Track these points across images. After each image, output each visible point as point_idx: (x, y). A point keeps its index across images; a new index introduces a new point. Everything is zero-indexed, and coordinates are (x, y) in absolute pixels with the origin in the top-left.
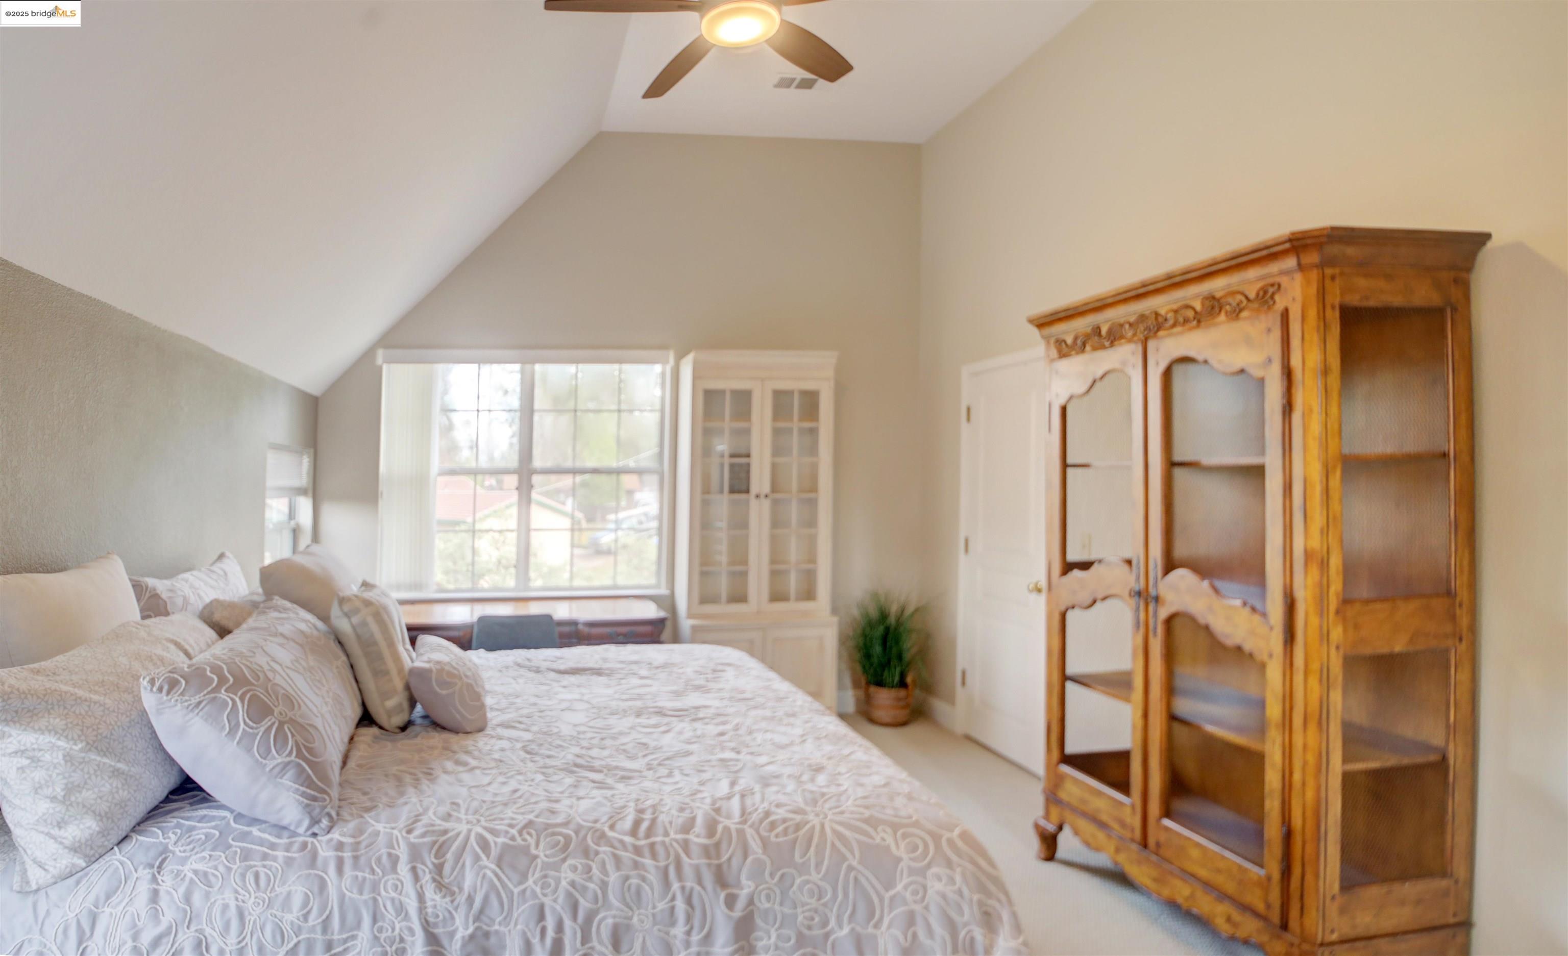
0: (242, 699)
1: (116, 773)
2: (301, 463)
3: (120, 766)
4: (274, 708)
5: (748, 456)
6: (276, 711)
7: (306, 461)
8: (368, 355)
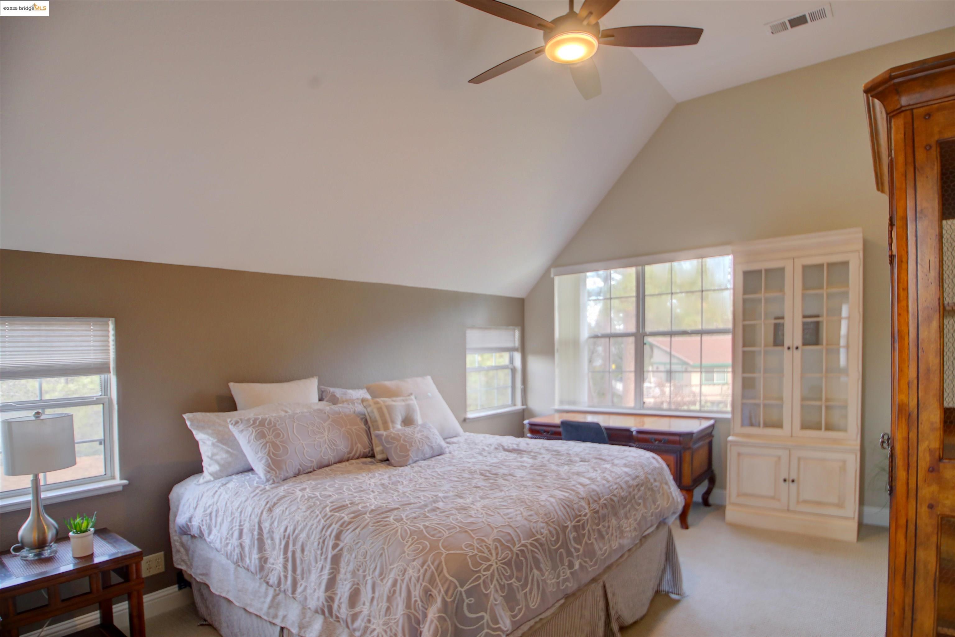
0: (256, 431)
1: (228, 452)
2: (514, 335)
3: (230, 450)
4: (267, 436)
5: (783, 318)
6: (268, 437)
7: (517, 333)
8: (547, 272)
